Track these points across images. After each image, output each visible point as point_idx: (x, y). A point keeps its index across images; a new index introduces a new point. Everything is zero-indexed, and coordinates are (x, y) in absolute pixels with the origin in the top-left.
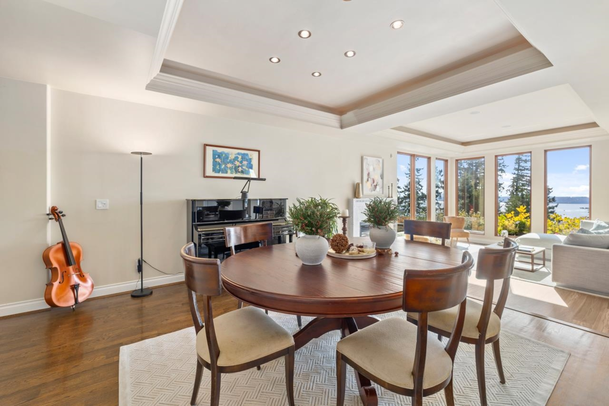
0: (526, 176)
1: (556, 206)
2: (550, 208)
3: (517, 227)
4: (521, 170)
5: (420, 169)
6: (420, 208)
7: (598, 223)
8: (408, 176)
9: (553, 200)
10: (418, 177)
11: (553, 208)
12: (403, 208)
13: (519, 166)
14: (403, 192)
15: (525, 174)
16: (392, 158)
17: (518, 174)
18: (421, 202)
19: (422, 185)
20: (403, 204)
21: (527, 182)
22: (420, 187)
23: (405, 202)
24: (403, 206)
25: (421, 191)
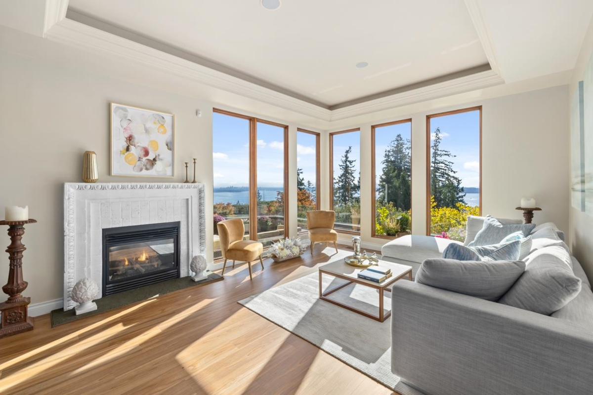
0: (441, 169)
1: (465, 195)
2: (460, 197)
3: (399, 224)
4: (437, 163)
5: (353, 161)
6: (353, 198)
7: (489, 222)
8: (341, 167)
9: (462, 190)
10: (351, 169)
11: (462, 197)
12: (337, 198)
13: (435, 159)
14: (337, 182)
15: (440, 167)
16: (200, 116)
17: (434, 167)
18: (354, 192)
19: (355, 177)
20: (338, 195)
21: (442, 174)
22: (353, 179)
23: (339, 193)
24: (337, 197)
25: (354, 182)
